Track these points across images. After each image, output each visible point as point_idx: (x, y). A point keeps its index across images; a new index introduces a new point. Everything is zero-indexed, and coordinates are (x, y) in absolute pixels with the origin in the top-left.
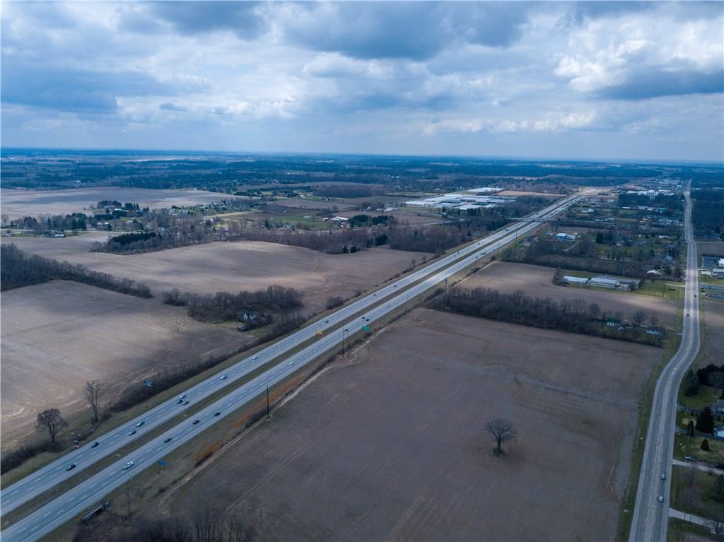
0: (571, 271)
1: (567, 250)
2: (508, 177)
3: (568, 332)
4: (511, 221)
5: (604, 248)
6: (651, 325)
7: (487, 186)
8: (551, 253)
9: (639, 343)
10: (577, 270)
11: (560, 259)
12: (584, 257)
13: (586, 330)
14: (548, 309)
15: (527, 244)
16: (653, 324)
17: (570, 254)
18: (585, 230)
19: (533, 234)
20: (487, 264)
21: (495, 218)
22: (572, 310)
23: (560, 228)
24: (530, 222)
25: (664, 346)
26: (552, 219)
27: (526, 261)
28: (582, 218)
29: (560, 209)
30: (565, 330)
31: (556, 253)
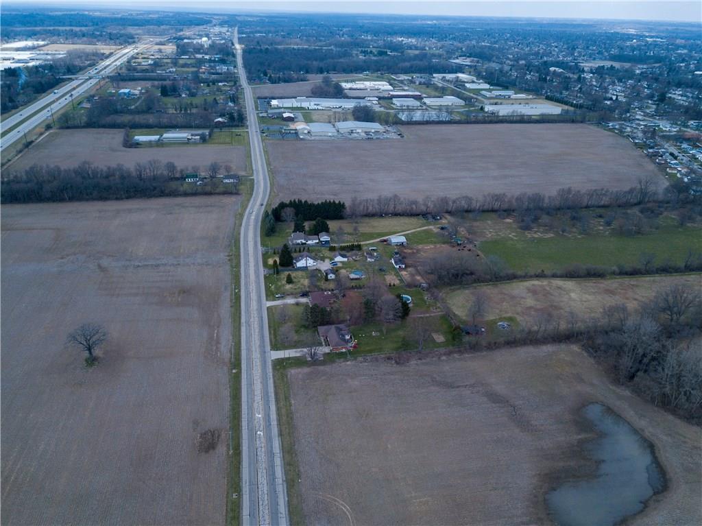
0: (140, 130)
1: (133, 107)
2: (52, 28)
3: (148, 198)
4: (64, 80)
5: (170, 101)
6: (227, 174)
7: (26, 40)
8: (116, 112)
9: (219, 194)
10: (148, 127)
11: (126, 118)
12: (152, 113)
13: (166, 192)
14: (123, 177)
15: (88, 105)
16: (228, 172)
17: (138, 112)
18: (148, 84)
19: (92, 93)
20: (41, 134)
21: (42, 78)
22: (148, 173)
23: (122, 84)
24: (87, 80)
25: (241, 192)
26: (111, 75)
27: (90, 125)
28: (143, 71)
29: (118, 63)
30: (144, 196)
31: (121, 112)
